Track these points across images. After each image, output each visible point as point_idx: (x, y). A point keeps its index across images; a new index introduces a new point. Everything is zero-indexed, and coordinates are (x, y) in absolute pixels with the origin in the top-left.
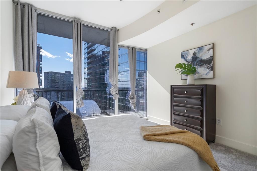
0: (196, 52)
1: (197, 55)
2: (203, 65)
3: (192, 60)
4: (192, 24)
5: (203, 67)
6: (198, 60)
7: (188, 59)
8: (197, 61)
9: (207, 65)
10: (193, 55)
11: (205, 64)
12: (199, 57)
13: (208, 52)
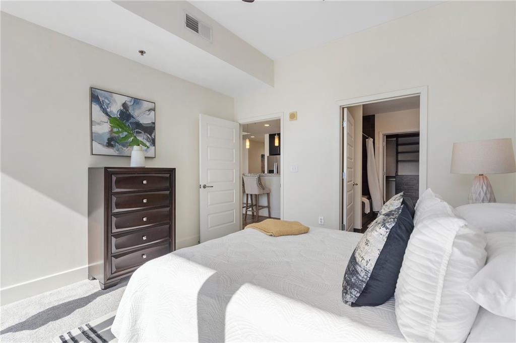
0: (129, 104)
1: (130, 111)
2: (141, 133)
3: (119, 116)
4: (142, 52)
5: (141, 136)
6: (132, 120)
7: (110, 112)
8: (131, 123)
9: (146, 134)
10: (122, 108)
11: (144, 132)
12: (134, 116)
13: (148, 114)
